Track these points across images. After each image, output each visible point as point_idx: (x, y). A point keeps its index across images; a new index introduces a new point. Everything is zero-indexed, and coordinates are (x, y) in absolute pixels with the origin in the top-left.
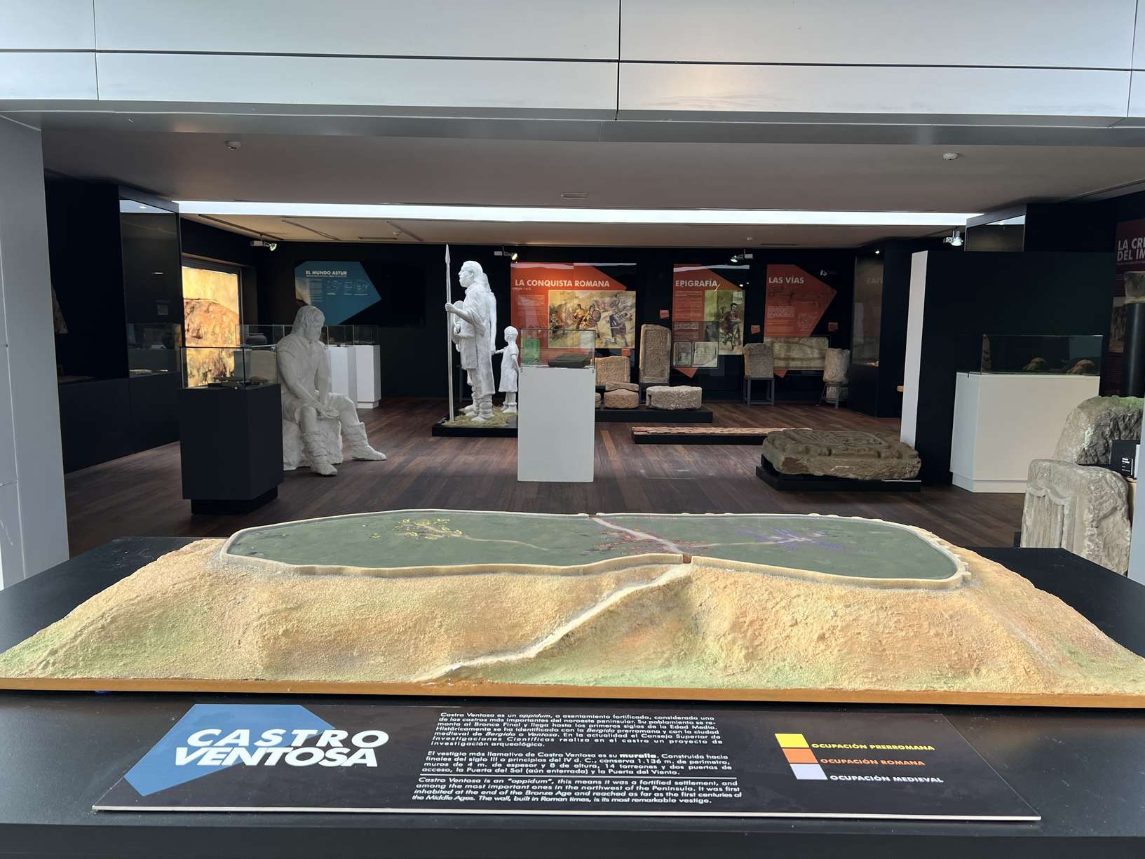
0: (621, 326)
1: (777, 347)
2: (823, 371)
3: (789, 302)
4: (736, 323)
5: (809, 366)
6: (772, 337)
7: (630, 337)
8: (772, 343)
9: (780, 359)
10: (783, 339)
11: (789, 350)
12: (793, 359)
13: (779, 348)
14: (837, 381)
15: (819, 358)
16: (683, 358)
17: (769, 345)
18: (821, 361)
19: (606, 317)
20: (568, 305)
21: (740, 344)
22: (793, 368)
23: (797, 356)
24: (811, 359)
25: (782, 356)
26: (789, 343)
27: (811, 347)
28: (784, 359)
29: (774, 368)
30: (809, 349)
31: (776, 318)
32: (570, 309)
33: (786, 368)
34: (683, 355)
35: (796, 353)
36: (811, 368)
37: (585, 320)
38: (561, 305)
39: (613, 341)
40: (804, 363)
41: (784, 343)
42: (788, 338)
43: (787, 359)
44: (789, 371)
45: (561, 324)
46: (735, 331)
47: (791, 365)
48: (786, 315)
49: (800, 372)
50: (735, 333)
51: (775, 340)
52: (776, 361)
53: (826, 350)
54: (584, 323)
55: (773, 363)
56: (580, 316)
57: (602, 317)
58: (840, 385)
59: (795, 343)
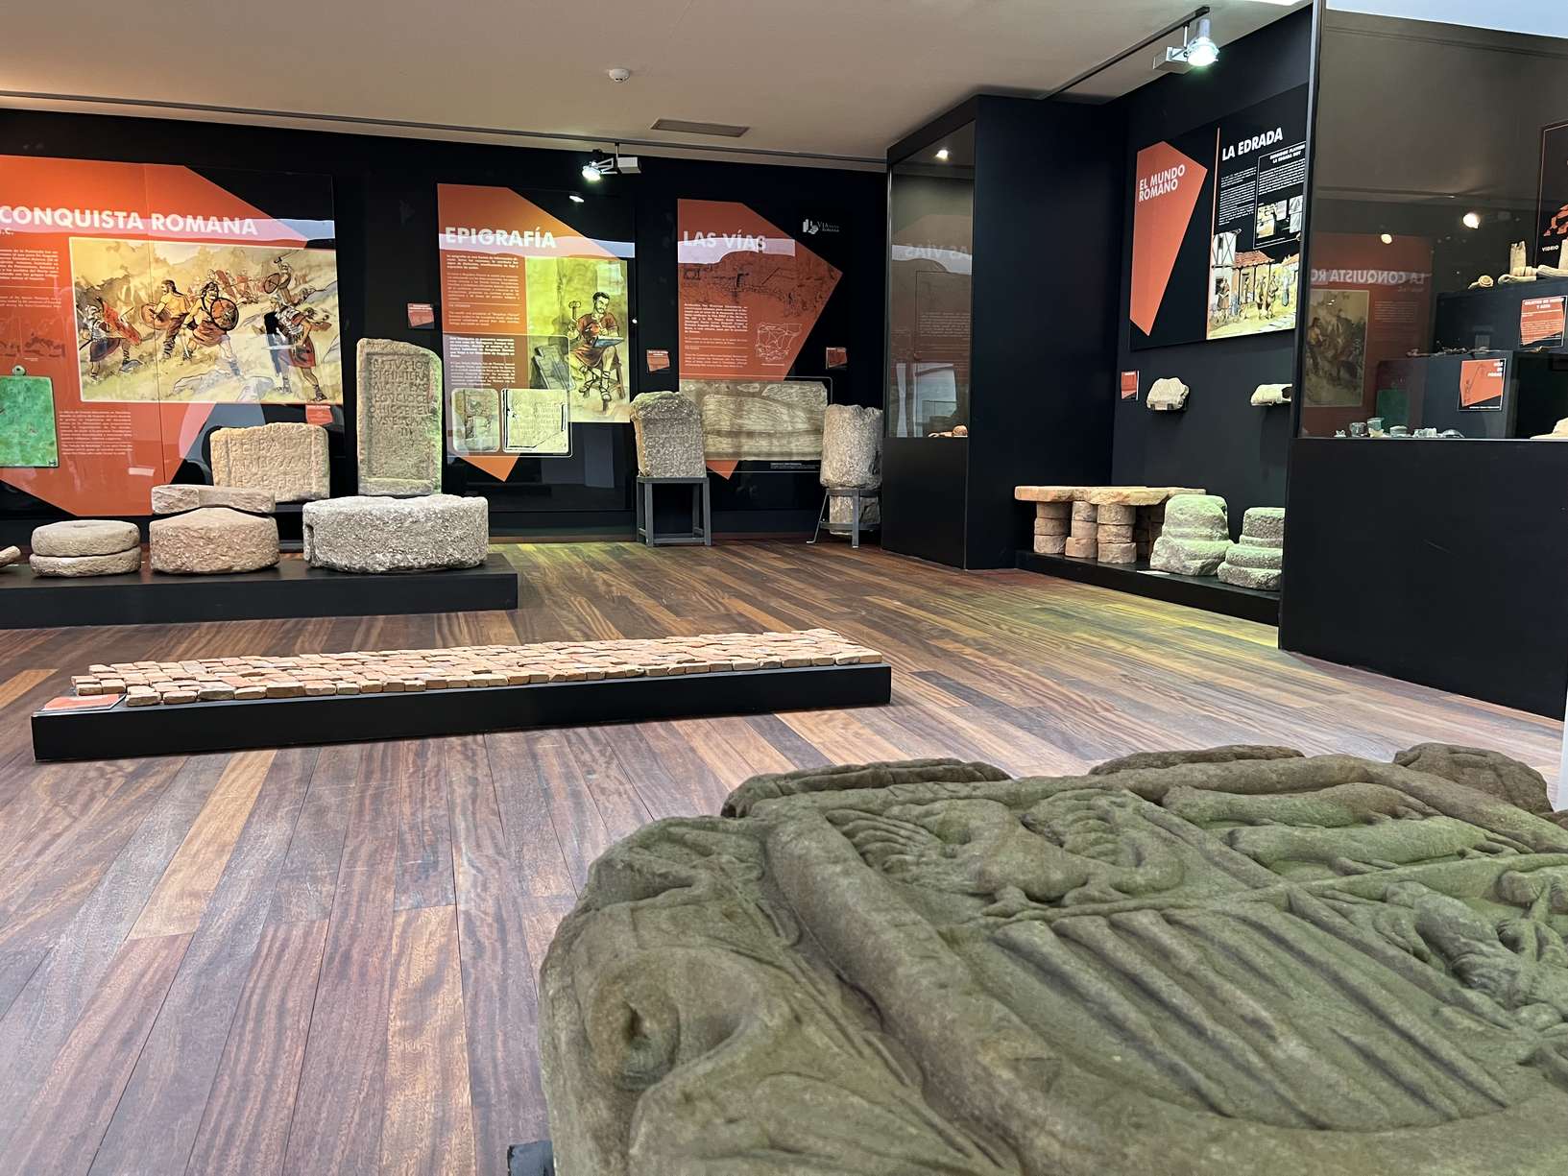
0: (300, 343)
1: (711, 403)
2: (819, 462)
3: (735, 295)
4: (610, 343)
5: (785, 449)
6: (698, 379)
7: (329, 373)
8: (700, 394)
9: (719, 433)
10: (723, 385)
11: (738, 412)
12: (750, 434)
13: (715, 408)
14: (854, 483)
15: (807, 432)
16: (477, 431)
17: (692, 399)
18: (812, 438)
19: (254, 318)
20: (134, 283)
21: (621, 396)
22: (749, 454)
23: (757, 428)
24: (791, 434)
25: (725, 426)
26: (739, 394)
27: (789, 406)
28: (731, 434)
29: (706, 455)
30: (784, 411)
31: (704, 334)
32: (143, 294)
33: (737, 454)
34: (478, 422)
35: (754, 421)
36: (790, 454)
37: (192, 326)
38: (111, 282)
39: (279, 382)
40: (775, 442)
41: (728, 394)
42: (737, 382)
43: (736, 433)
44: (740, 462)
45: (116, 335)
46: (608, 363)
47: (745, 449)
48: (728, 327)
49: (766, 464)
50: (607, 368)
51: (706, 388)
52: (711, 440)
53: (823, 412)
54: (189, 332)
55: (705, 446)
56: (174, 314)
57: (240, 320)
58: (861, 492)
59: (753, 395)
